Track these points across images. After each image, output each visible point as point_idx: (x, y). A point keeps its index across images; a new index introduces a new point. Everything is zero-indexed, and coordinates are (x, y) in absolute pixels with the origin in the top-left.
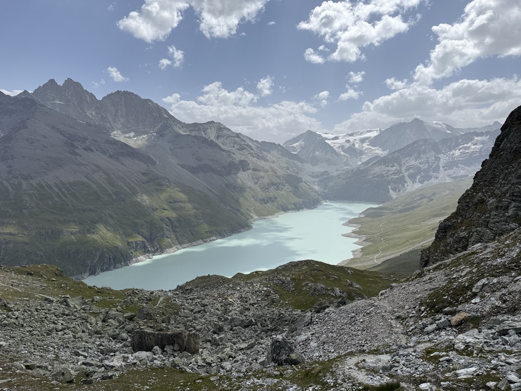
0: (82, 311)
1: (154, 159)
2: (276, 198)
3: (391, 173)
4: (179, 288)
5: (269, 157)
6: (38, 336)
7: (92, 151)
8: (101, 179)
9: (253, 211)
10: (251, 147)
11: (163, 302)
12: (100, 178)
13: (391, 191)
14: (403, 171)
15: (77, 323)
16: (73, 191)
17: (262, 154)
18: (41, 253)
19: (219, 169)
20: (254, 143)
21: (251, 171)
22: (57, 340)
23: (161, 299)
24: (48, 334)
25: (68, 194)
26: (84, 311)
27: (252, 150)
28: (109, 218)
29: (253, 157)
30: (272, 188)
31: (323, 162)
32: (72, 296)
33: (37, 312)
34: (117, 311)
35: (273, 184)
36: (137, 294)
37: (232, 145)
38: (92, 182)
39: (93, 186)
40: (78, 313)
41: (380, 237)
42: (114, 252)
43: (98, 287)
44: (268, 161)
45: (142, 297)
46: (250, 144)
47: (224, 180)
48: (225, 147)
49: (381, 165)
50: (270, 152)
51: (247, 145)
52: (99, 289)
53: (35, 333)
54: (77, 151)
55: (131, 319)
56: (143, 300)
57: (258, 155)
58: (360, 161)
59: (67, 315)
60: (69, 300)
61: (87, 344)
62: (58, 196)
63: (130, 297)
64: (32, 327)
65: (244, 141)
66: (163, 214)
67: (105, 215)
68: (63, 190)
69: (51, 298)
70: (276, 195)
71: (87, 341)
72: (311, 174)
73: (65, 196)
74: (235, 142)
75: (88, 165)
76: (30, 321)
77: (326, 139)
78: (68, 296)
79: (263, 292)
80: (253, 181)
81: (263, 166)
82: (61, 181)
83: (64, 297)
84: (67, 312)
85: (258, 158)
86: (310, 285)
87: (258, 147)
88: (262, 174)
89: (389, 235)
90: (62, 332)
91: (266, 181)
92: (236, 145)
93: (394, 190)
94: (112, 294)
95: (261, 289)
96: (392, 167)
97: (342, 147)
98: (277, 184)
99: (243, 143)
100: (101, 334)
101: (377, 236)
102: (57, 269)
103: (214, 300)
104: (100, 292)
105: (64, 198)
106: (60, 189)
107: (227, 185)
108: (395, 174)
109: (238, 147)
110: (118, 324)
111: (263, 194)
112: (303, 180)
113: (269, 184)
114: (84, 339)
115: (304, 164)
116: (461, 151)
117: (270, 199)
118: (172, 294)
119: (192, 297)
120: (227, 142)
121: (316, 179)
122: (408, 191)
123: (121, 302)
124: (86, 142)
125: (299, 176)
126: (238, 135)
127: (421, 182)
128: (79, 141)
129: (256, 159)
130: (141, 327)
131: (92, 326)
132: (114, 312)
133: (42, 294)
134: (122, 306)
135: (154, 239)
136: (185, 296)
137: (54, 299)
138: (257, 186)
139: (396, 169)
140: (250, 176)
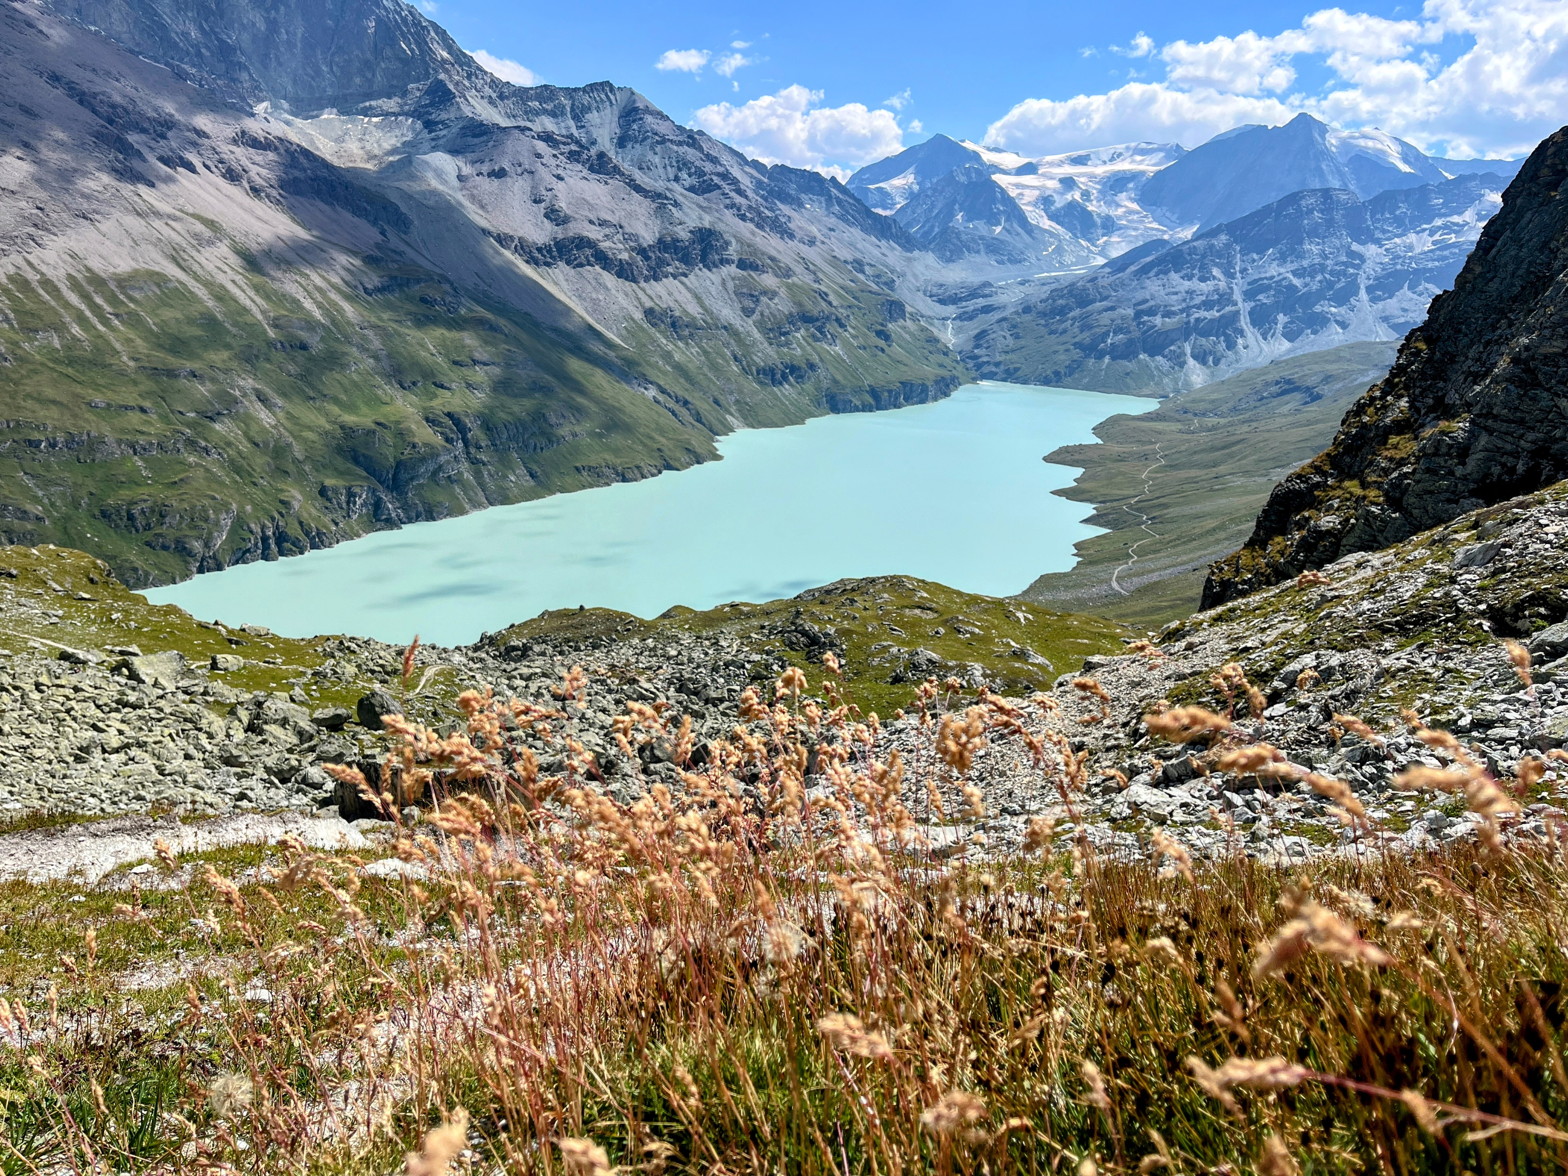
0: (181, 696)
1: (404, 209)
2: (812, 366)
3: (1198, 300)
4: (488, 641)
5: (798, 221)
6: (50, 762)
7: (191, 168)
8: (226, 268)
9: (733, 409)
10: (735, 182)
11: (435, 682)
12: (220, 264)
13: (1191, 362)
14: (1237, 296)
15: (167, 732)
16: (132, 305)
17: (771, 210)
18: (38, 510)
19: (625, 256)
20: (747, 169)
21: (733, 269)
22: (106, 779)
23: (430, 672)
24: (78, 759)
25: (117, 316)
26: (187, 698)
27: (740, 192)
28: (258, 405)
29: (743, 218)
30: (802, 331)
31: (978, 252)
32: (148, 650)
33: (42, 692)
34: (293, 700)
35: (807, 319)
36: (354, 652)
37: (671, 172)
38: (196, 277)
39: (201, 292)
40: (170, 701)
41: (1138, 510)
42: (277, 516)
43: (230, 627)
44: (792, 236)
45: (371, 664)
46: (736, 172)
47: (641, 294)
48: (647, 180)
49: (1166, 273)
50: (801, 205)
51: (725, 176)
52: (231, 632)
53: (37, 753)
54: (136, 164)
55: (335, 724)
56: (373, 672)
57: (759, 214)
58: (1102, 253)
59: (134, 707)
60: (136, 662)
61: (201, 793)
62: (81, 319)
63: (332, 661)
64: (28, 736)
65: (714, 160)
66: (435, 403)
67: (245, 395)
68: (99, 300)
69: (81, 655)
70: (816, 359)
71: (201, 783)
72: (935, 290)
73: (105, 322)
74: (683, 164)
75: (175, 219)
76: (22, 720)
77: (997, 169)
78: (134, 649)
79: (748, 666)
80: (737, 306)
81: (774, 253)
82: (89, 270)
83: (122, 653)
84: (132, 697)
85: (758, 226)
86: (894, 650)
87: (759, 184)
88: (769, 280)
89: (1165, 506)
90: (122, 757)
91: (782, 305)
92: (684, 175)
93: (1201, 357)
94: (273, 651)
95: (742, 656)
96: (1203, 279)
97: (1046, 201)
98: (817, 320)
99: (708, 167)
100: (242, 765)
101: (1130, 506)
102: (94, 563)
103: (596, 681)
104: (237, 643)
105: (100, 327)
106: (86, 297)
107: (649, 313)
108: (1207, 305)
109: (694, 181)
110: (295, 740)
111: (771, 351)
112: (908, 309)
113: (791, 319)
114: (190, 778)
115: (916, 253)
116: (1437, 237)
117: (793, 369)
118: (464, 660)
119: (526, 671)
120: (657, 160)
121: (951, 310)
122: (1245, 364)
123: (304, 674)
124: (170, 134)
125: (895, 296)
126: (693, 139)
127: (1290, 335)
128: (144, 131)
129: (751, 226)
130: (368, 752)
131: (214, 742)
132: (280, 705)
133: (50, 638)
134: (306, 687)
135: (407, 483)
136: (504, 666)
137: (90, 657)
138: (750, 321)
139: (1216, 291)
140: (730, 285)
